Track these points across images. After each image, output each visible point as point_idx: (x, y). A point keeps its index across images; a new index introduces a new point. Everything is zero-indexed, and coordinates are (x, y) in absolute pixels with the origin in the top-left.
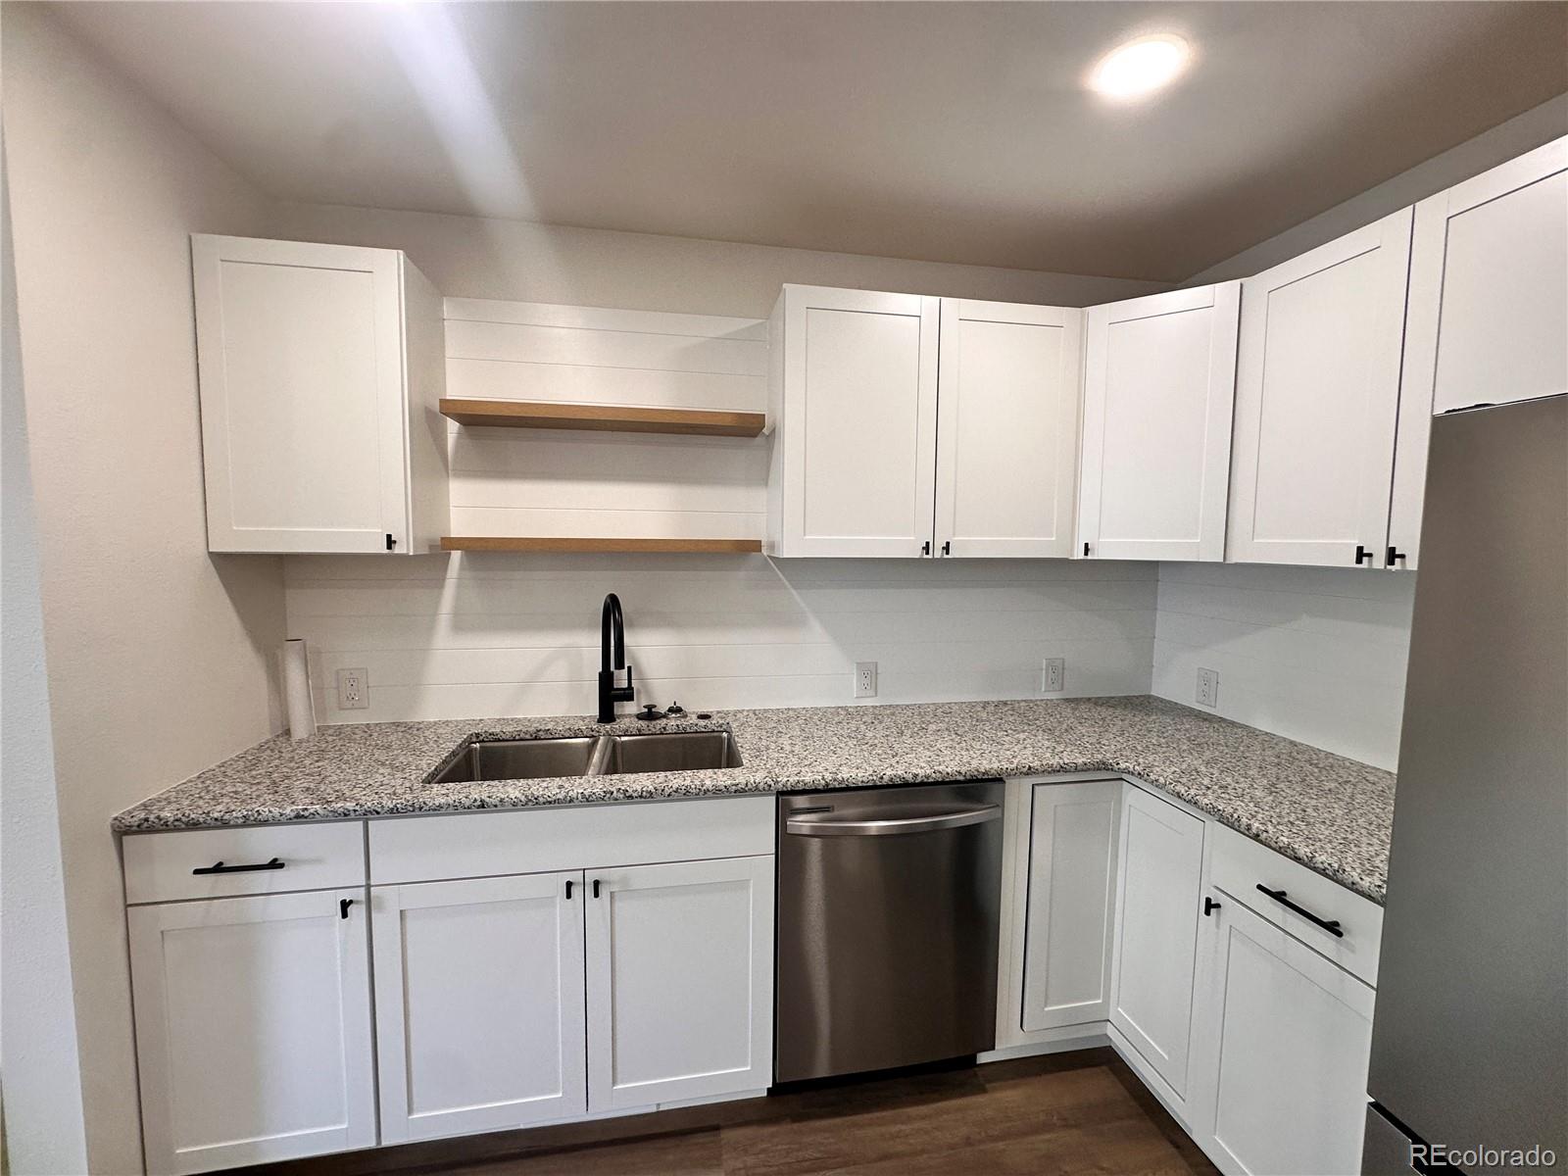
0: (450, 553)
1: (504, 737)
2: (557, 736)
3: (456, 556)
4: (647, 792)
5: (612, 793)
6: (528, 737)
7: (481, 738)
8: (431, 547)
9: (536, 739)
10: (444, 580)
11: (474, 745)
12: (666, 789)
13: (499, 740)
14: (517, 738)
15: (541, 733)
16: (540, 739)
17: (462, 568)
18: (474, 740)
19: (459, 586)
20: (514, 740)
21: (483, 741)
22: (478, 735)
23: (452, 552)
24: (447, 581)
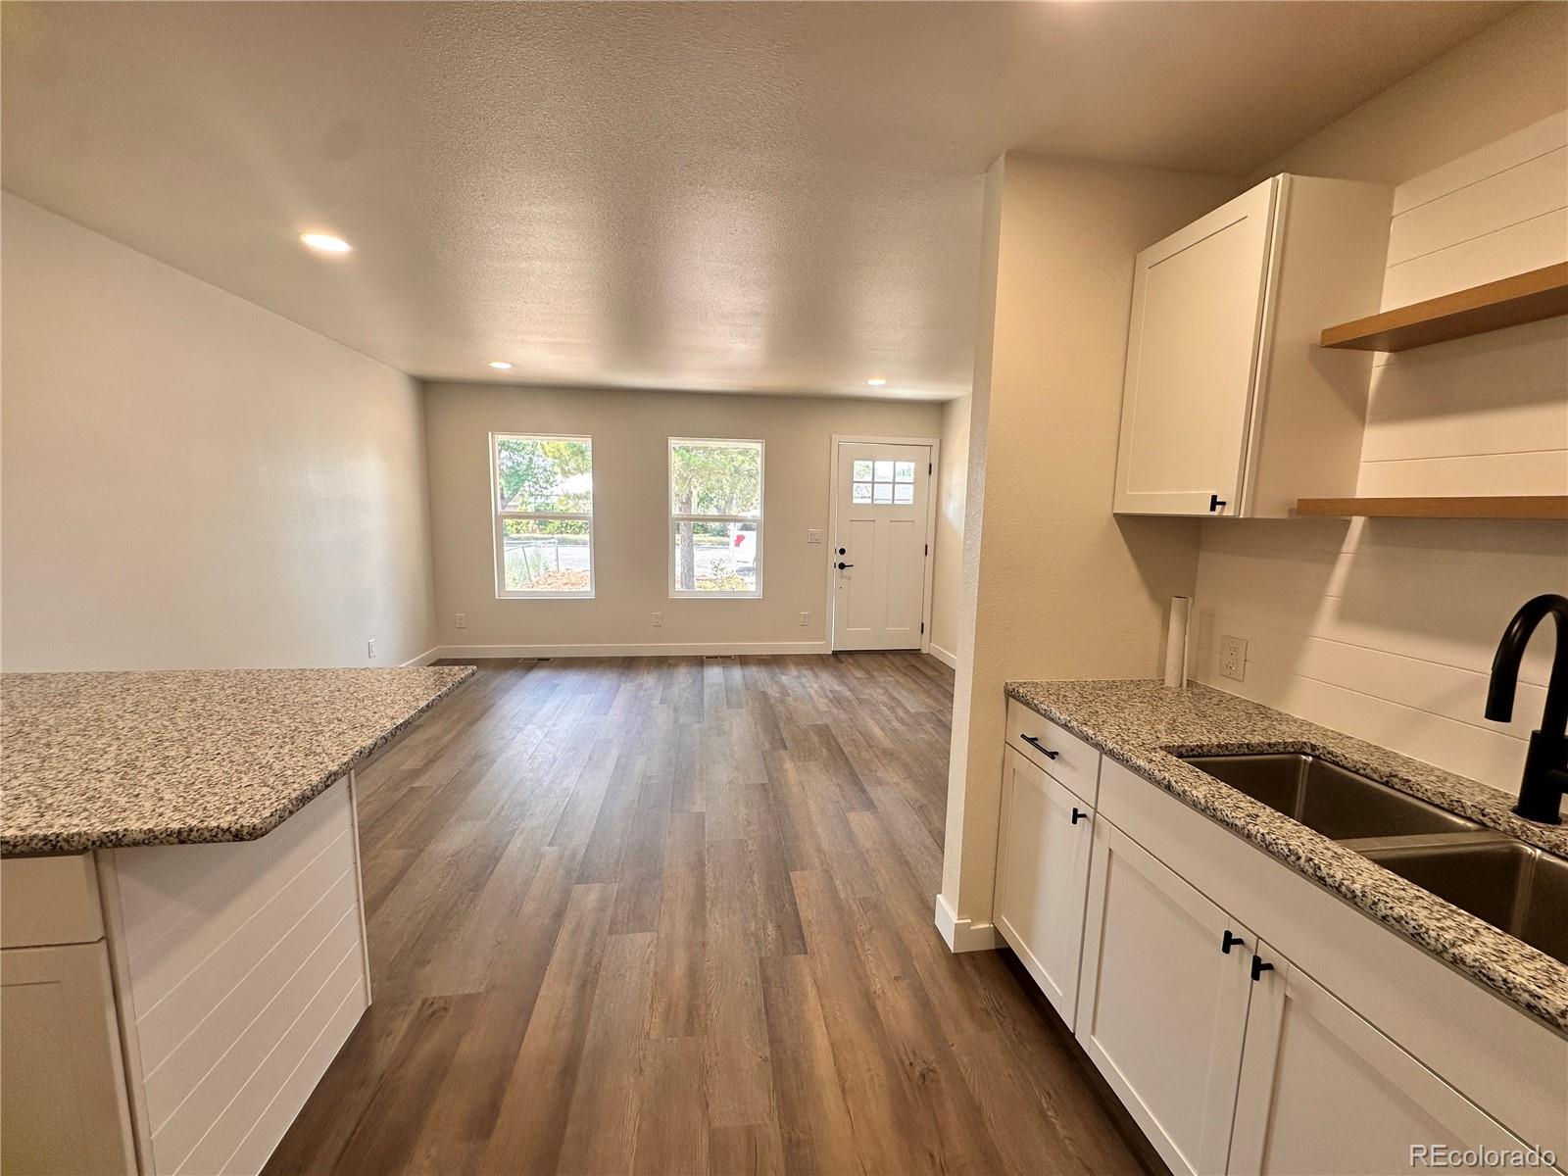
0: (1350, 522)
1: (1344, 762)
2: (1420, 795)
3: (1358, 523)
4: (1348, 888)
5: (1299, 858)
6: (1375, 776)
7: (1317, 753)
8: (1290, 510)
9: (1386, 784)
10: (1339, 553)
11: (1304, 757)
12: (1381, 904)
13: (1337, 764)
14: (1361, 771)
15: (1395, 780)
16: (1393, 787)
17: (1362, 541)
18: (1309, 751)
19: (1356, 563)
20: (1357, 772)
21: (1318, 757)
22: (1314, 747)
23: (1354, 518)
24: (1342, 556)
